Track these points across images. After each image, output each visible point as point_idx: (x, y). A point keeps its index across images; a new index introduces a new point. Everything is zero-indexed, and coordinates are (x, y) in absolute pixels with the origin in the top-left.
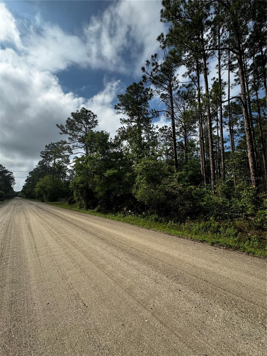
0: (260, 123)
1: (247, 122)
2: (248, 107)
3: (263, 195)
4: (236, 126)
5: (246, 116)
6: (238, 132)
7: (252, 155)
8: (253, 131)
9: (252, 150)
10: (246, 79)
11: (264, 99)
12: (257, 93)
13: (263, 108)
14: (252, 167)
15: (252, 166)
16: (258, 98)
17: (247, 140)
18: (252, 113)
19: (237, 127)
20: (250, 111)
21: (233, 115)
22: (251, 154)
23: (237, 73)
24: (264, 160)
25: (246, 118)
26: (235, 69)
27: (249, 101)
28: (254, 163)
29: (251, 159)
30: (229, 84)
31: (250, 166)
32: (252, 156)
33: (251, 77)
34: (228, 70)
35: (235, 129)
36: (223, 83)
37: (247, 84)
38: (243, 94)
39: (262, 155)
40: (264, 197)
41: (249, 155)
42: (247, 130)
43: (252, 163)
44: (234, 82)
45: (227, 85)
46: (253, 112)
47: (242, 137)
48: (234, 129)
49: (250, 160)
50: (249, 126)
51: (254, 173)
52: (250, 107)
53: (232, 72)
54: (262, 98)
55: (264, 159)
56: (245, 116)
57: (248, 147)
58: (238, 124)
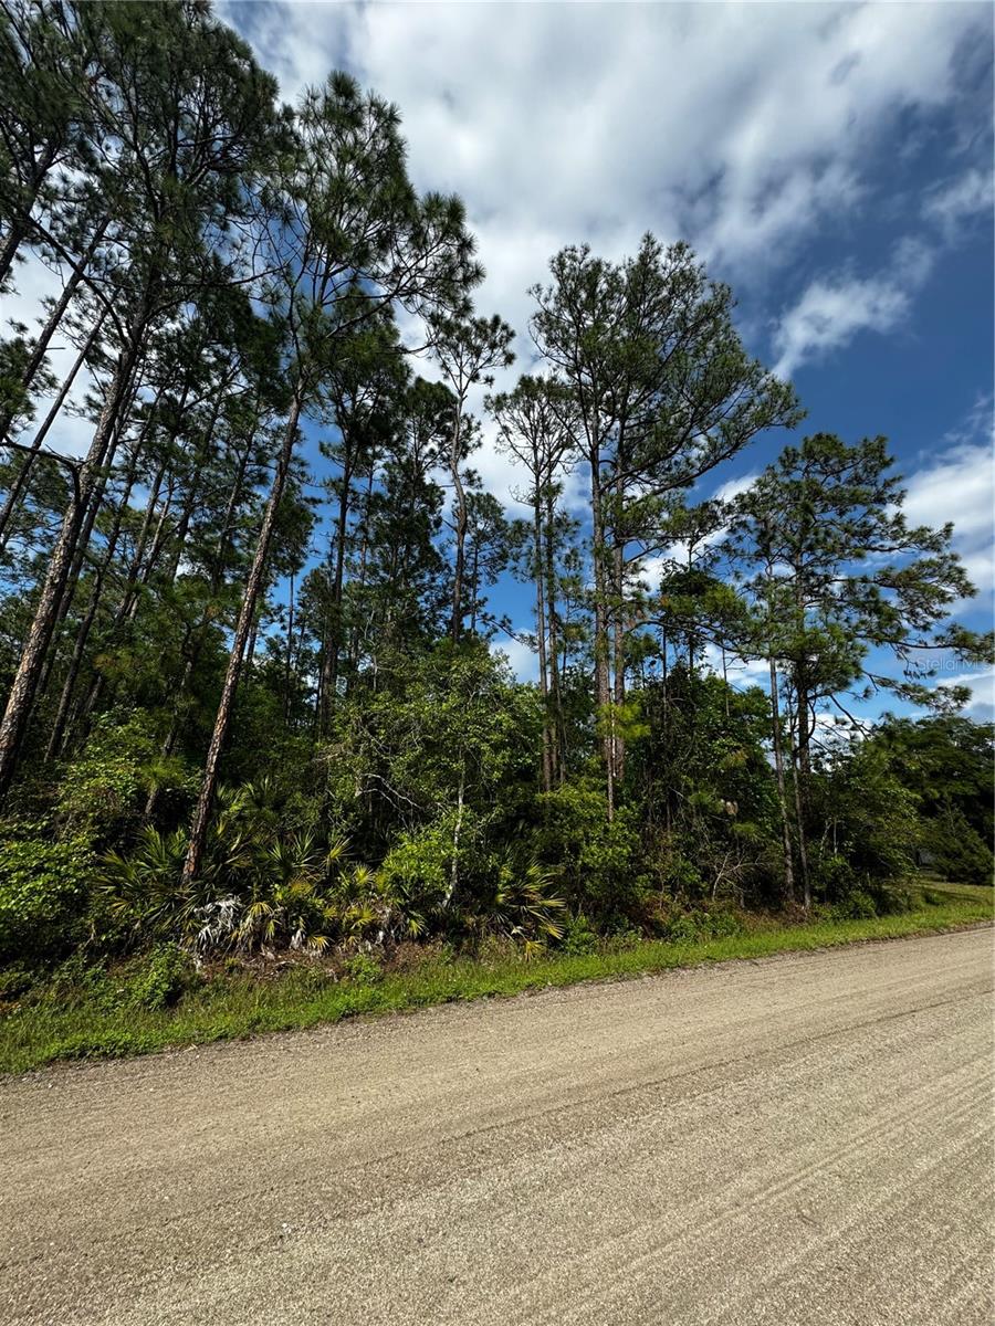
0: (100, 580)
1: (63, 557)
2: (88, 508)
3: (8, 827)
4: (21, 539)
5: (67, 538)
6: (17, 565)
7: (33, 674)
8: (72, 592)
9: (39, 658)
10: (120, 428)
11: (138, 516)
12: (129, 489)
13: (128, 538)
14: (13, 717)
15: (13, 715)
16: (125, 503)
17: (37, 617)
18: (93, 533)
19: (25, 546)
20: (90, 526)
21: (29, 495)
22: (31, 670)
23: (104, 386)
24: (63, 700)
25: (65, 543)
26: (101, 368)
27: (99, 495)
28: (26, 703)
29: (21, 688)
30: (62, 397)
31: (9, 711)
32: (30, 677)
33: (132, 433)
34: (79, 352)
35: (11, 549)
36: (44, 371)
37: (116, 443)
38: (88, 467)
39: (63, 681)
40: (10, 834)
41: (20, 671)
42: (52, 583)
43: (18, 702)
44: (82, 404)
45: (56, 393)
46: (97, 531)
47: (25, 593)
48: (7, 546)
49: (16, 688)
50: (63, 574)
51: (9, 742)
52: (93, 512)
53: (90, 369)
54: (137, 510)
55: (65, 695)
56: (66, 535)
57: (32, 641)
58: (32, 537)
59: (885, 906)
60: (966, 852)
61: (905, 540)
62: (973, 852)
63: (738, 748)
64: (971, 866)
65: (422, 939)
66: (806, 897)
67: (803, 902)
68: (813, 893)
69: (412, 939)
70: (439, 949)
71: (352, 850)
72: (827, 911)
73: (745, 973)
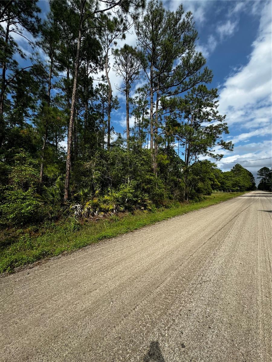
59: (200, 200)
60: (208, 189)
61: (215, 118)
62: (209, 189)
63: (184, 167)
64: (208, 192)
65: (123, 212)
66: (187, 199)
67: (187, 200)
68: (189, 198)
69: (121, 211)
70: (127, 213)
71: (101, 192)
72: (191, 201)
73: (202, 211)
